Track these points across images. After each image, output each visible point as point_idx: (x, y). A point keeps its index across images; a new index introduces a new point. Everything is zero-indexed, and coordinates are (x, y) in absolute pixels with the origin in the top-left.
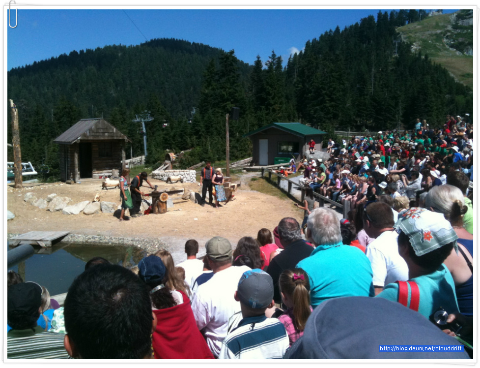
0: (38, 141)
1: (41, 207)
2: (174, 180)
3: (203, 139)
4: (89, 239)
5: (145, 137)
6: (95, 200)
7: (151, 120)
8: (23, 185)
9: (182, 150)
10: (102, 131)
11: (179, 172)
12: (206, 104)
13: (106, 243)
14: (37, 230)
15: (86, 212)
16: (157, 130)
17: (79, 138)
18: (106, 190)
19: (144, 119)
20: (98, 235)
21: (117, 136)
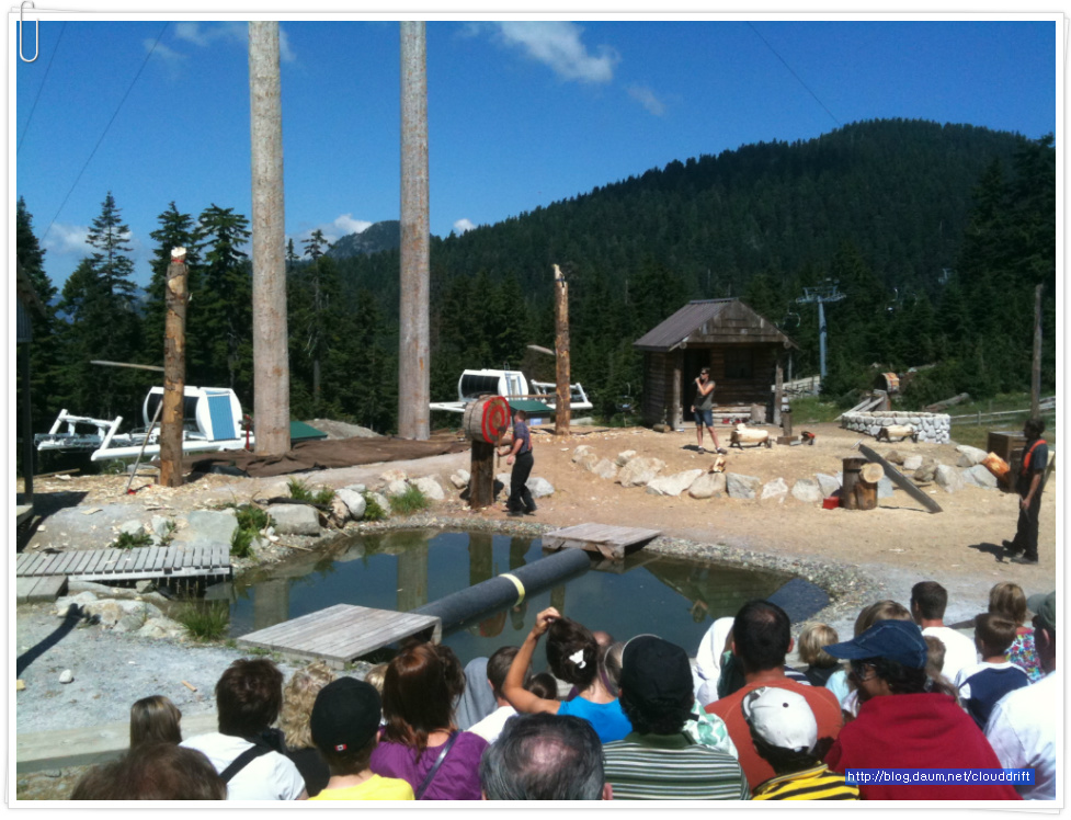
0: (596, 342)
1: (603, 476)
2: (897, 435)
3: (968, 342)
4: (701, 550)
5: (823, 336)
6: (715, 469)
7: (839, 298)
8: (571, 429)
9: (911, 366)
10: (734, 324)
11: (909, 416)
12: (976, 260)
13: (736, 563)
14: (598, 521)
15: (695, 493)
16: (853, 319)
17: (685, 340)
18: (738, 450)
19: (824, 296)
20: (721, 544)
21: (766, 336)
